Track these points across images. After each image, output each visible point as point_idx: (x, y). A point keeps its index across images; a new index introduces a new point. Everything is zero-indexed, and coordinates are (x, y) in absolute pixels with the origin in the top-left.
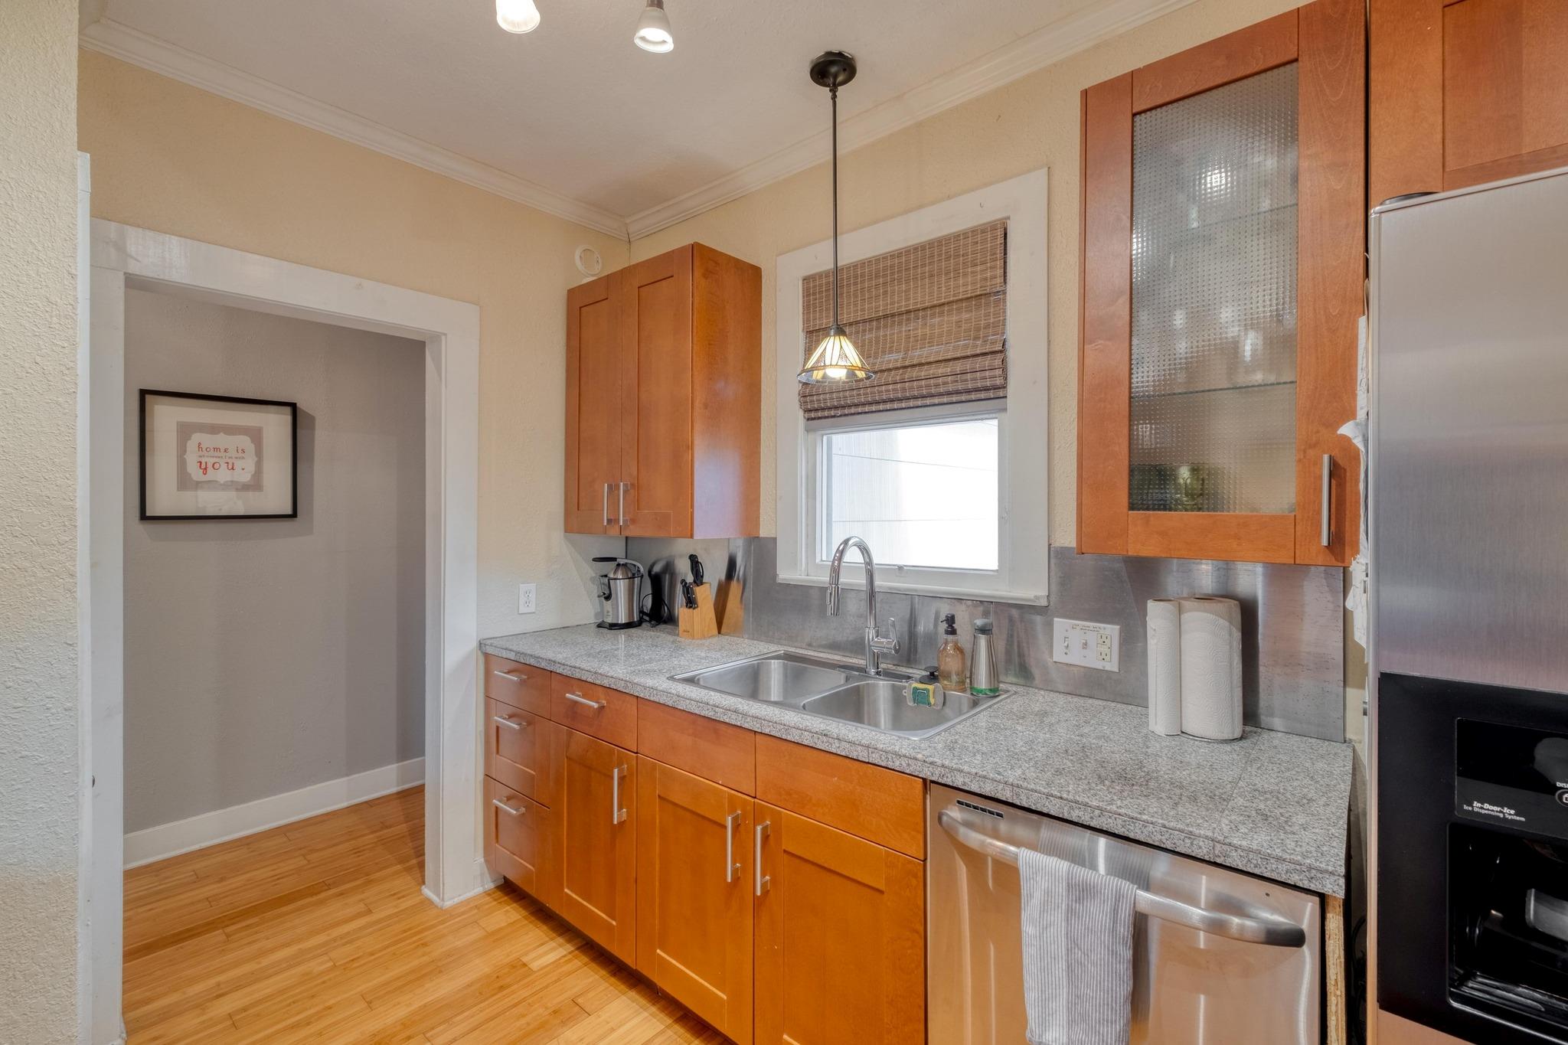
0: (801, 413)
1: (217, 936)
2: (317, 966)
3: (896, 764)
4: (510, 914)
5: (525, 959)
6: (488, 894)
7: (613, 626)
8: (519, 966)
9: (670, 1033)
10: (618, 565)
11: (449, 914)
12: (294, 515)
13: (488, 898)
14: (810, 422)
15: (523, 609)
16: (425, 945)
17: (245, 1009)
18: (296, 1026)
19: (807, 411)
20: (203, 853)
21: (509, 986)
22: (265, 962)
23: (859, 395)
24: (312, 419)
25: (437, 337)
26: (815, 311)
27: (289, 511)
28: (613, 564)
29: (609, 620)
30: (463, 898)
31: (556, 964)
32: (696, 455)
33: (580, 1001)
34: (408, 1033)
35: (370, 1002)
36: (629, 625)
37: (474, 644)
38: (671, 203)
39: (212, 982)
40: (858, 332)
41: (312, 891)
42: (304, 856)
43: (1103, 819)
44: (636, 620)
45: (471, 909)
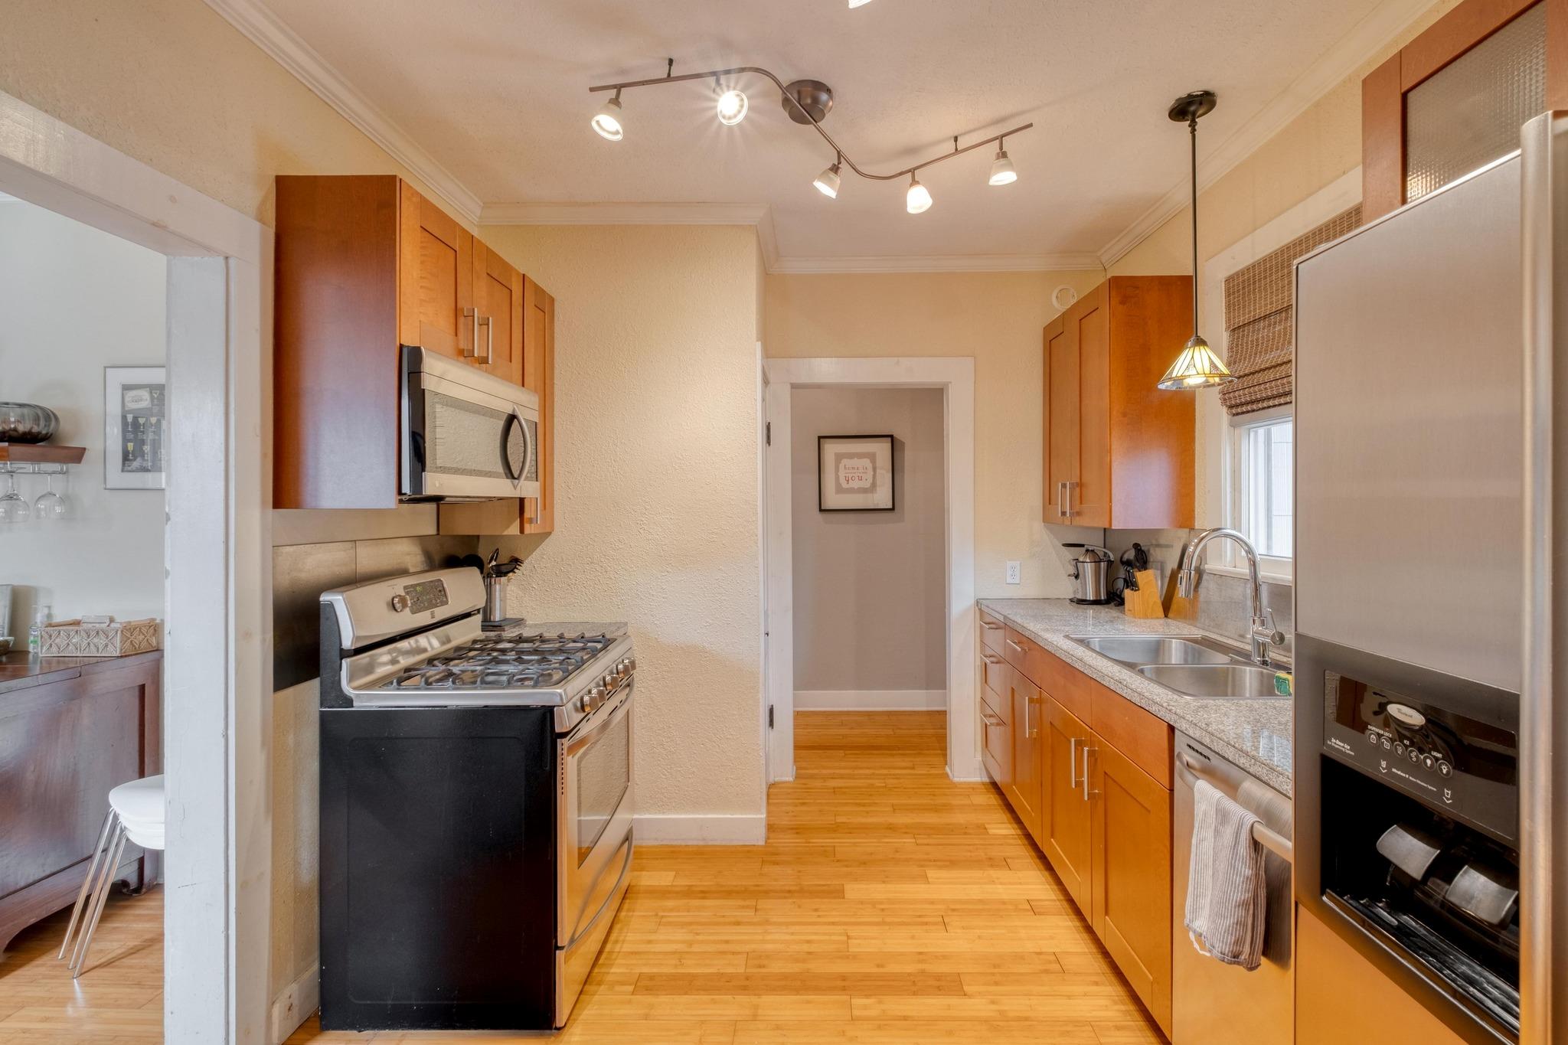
0: (1225, 409)
1: (841, 753)
2: (878, 783)
3: (1154, 709)
4: (993, 799)
5: (987, 826)
6: (983, 784)
7: (1082, 602)
8: (982, 829)
9: (1058, 903)
10: (1087, 551)
11: (954, 785)
12: (893, 509)
13: (983, 787)
14: (1236, 417)
15: (1009, 580)
16: (934, 795)
17: (841, 788)
18: (859, 805)
19: (1231, 407)
20: (848, 713)
21: (970, 834)
22: (856, 772)
23: (1266, 389)
24: (903, 444)
25: (947, 384)
26: (1234, 310)
27: (891, 507)
28: (1083, 550)
29: (1080, 597)
30: (966, 780)
31: (1005, 836)
32: (1113, 458)
33: (1009, 860)
34: (907, 831)
35: (895, 809)
36: (1096, 602)
37: (972, 601)
38: (1124, 233)
39: (832, 771)
40: (1269, 325)
41: (888, 748)
42: (893, 729)
43: (1256, 767)
44: (1103, 598)
45: (970, 788)
